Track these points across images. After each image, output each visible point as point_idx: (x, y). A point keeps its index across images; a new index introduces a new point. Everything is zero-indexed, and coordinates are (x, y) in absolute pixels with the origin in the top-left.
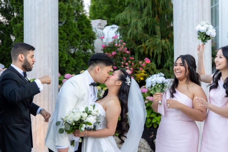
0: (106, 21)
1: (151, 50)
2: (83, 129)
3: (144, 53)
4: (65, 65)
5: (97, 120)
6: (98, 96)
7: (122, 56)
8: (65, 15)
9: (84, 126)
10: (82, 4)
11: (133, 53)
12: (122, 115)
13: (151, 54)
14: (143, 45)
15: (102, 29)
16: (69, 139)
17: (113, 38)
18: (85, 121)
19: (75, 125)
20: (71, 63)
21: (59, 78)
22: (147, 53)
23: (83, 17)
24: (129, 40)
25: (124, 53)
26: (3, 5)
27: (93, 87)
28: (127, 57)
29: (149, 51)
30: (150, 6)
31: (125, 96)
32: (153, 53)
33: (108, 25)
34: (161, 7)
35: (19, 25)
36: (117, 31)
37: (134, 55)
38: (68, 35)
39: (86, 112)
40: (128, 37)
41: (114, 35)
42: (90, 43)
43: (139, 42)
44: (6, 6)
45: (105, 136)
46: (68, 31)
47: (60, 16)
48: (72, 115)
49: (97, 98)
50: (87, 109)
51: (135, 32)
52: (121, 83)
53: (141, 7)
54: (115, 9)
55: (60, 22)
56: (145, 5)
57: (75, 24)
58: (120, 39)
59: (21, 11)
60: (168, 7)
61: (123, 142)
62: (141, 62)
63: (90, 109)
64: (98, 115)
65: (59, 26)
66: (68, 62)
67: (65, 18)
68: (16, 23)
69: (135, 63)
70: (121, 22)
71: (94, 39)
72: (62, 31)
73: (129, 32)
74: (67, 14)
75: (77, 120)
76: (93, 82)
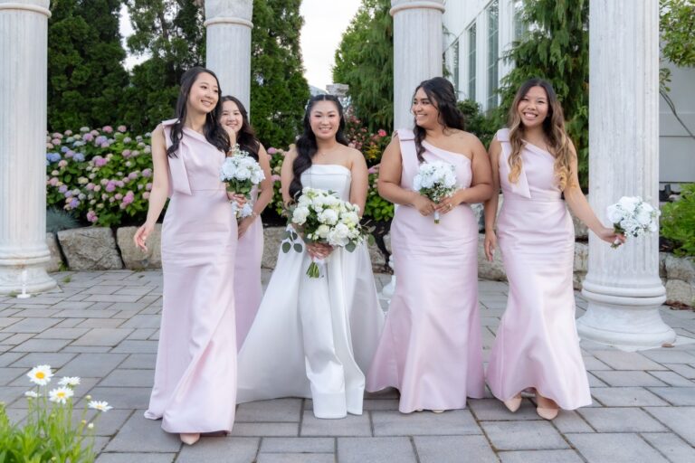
0: (347, 86)
3: (381, 124)
7: (349, 126)
8: (270, 71)
10: (299, 59)
11: (366, 124)
14: (379, 113)
20: (277, 134)
22: (384, 123)
25: (353, 123)
28: (356, 128)
37: (367, 126)
40: (360, 102)
43: (374, 109)
46: (273, 92)
51: (369, 95)
53: (380, 64)
57: (284, 84)
62: (373, 135)
70: (353, 84)
73: (361, 95)
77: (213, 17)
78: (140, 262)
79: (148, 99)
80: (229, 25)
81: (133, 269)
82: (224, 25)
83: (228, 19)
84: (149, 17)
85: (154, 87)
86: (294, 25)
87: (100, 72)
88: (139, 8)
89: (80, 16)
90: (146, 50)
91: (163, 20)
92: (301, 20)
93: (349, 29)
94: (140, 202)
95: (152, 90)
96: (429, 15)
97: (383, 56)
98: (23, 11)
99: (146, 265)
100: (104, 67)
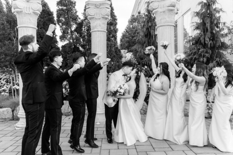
0: (127, 50)
1: (148, 62)
2: (118, 95)
3: (144, 64)
4: (109, 69)
5: (124, 91)
6: (127, 80)
7: (134, 65)
8: (109, 47)
9: (118, 93)
10: (116, 42)
12: (136, 88)
13: (147, 64)
14: (144, 60)
15: (125, 54)
16: (113, 99)
17: (130, 57)
18: (119, 91)
19: (114, 93)
20: (112, 68)
21: (107, 75)
22: (146, 63)
23: (117, 48)
24: (138, 58)
25: (136, 63)
26: (82, 43)
27: (124, 76)
28: (137, 66)
29: (147, 62)
30: (147, 43)
31: (138, 80)
32: (148, 64)
33: (128, 52)
34: (152, 43)
35: (89, 51)
36: (132, 54)
37: (140, 64)
38: (110, 56)
39: (120, 87)
40: (137, 57)
41: (131, 56)
42: (120, 59)
43: (142, 59)
44: (83, 43)
45: (129, 98)
46: (110, 54)
47: (107, 47)
48: (114, 88)
49: (126, 81)
50: (120, 86)
51: (140, 54)
52: (136, 74)
53: (143, 43)
54: (131, 45)
55: (107, 50)
56: (145, 42)
57: (114, 51)
58: (134, 57)
59: (90, 45)
60: (155, 43)
61: (136, 101)
62: (143, 68)
63: (122, 86)
64: (125, 89)
65: (107, 52)
66: (110, 68)
67: (109, 48)
68: (88, 51)
69: (140, 68)
70: (134, 50)
71: (122, 57)
72: (108, 54)
73: (138, 54)
74: (110, 46)
75: (115, 91)
76: (124, 74)
77: (94, 29)
78: (68, 113)
79: (67, 57)
80: (100, 32)
81: (66, 115)
82: (98, 32)
83: (99, 30)
84: (67, 29)
85: (69, 53)
86: (115, 31)
87: (50, 48)
88: (63, 26)
89: (43, 29)
90: (66, 40)
91: (71, 30)
92: (117, 29)
93: (124, 32)
94: (67, 92)
95: (68, 54)
96: (171, 28)
97: (144, 41)
98: (28, 28)
99: (70, 114)
100: (52, 46)
